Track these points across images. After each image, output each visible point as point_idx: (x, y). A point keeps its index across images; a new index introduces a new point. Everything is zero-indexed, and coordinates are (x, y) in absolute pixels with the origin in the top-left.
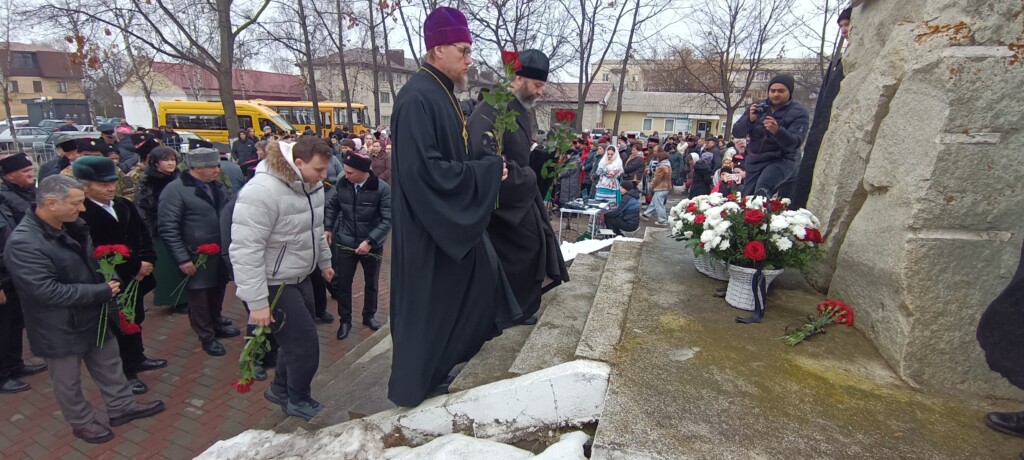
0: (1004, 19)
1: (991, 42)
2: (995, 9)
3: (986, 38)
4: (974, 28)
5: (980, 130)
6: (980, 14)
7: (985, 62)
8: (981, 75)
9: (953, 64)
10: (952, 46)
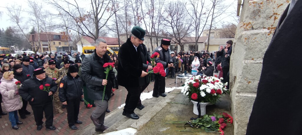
0: (265, 19)
1: (259, 28)
2: (261, 16)
3: (258, 27)
4: (252, 24)
5: (258, 58)
6: (255, 19)
7: (258, 35)
8: (256, 40)
9: (246, 36)
10: (245, 30)
